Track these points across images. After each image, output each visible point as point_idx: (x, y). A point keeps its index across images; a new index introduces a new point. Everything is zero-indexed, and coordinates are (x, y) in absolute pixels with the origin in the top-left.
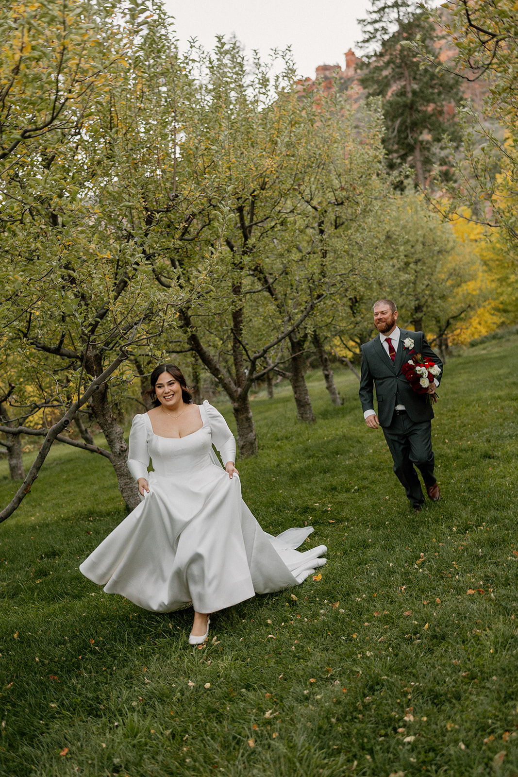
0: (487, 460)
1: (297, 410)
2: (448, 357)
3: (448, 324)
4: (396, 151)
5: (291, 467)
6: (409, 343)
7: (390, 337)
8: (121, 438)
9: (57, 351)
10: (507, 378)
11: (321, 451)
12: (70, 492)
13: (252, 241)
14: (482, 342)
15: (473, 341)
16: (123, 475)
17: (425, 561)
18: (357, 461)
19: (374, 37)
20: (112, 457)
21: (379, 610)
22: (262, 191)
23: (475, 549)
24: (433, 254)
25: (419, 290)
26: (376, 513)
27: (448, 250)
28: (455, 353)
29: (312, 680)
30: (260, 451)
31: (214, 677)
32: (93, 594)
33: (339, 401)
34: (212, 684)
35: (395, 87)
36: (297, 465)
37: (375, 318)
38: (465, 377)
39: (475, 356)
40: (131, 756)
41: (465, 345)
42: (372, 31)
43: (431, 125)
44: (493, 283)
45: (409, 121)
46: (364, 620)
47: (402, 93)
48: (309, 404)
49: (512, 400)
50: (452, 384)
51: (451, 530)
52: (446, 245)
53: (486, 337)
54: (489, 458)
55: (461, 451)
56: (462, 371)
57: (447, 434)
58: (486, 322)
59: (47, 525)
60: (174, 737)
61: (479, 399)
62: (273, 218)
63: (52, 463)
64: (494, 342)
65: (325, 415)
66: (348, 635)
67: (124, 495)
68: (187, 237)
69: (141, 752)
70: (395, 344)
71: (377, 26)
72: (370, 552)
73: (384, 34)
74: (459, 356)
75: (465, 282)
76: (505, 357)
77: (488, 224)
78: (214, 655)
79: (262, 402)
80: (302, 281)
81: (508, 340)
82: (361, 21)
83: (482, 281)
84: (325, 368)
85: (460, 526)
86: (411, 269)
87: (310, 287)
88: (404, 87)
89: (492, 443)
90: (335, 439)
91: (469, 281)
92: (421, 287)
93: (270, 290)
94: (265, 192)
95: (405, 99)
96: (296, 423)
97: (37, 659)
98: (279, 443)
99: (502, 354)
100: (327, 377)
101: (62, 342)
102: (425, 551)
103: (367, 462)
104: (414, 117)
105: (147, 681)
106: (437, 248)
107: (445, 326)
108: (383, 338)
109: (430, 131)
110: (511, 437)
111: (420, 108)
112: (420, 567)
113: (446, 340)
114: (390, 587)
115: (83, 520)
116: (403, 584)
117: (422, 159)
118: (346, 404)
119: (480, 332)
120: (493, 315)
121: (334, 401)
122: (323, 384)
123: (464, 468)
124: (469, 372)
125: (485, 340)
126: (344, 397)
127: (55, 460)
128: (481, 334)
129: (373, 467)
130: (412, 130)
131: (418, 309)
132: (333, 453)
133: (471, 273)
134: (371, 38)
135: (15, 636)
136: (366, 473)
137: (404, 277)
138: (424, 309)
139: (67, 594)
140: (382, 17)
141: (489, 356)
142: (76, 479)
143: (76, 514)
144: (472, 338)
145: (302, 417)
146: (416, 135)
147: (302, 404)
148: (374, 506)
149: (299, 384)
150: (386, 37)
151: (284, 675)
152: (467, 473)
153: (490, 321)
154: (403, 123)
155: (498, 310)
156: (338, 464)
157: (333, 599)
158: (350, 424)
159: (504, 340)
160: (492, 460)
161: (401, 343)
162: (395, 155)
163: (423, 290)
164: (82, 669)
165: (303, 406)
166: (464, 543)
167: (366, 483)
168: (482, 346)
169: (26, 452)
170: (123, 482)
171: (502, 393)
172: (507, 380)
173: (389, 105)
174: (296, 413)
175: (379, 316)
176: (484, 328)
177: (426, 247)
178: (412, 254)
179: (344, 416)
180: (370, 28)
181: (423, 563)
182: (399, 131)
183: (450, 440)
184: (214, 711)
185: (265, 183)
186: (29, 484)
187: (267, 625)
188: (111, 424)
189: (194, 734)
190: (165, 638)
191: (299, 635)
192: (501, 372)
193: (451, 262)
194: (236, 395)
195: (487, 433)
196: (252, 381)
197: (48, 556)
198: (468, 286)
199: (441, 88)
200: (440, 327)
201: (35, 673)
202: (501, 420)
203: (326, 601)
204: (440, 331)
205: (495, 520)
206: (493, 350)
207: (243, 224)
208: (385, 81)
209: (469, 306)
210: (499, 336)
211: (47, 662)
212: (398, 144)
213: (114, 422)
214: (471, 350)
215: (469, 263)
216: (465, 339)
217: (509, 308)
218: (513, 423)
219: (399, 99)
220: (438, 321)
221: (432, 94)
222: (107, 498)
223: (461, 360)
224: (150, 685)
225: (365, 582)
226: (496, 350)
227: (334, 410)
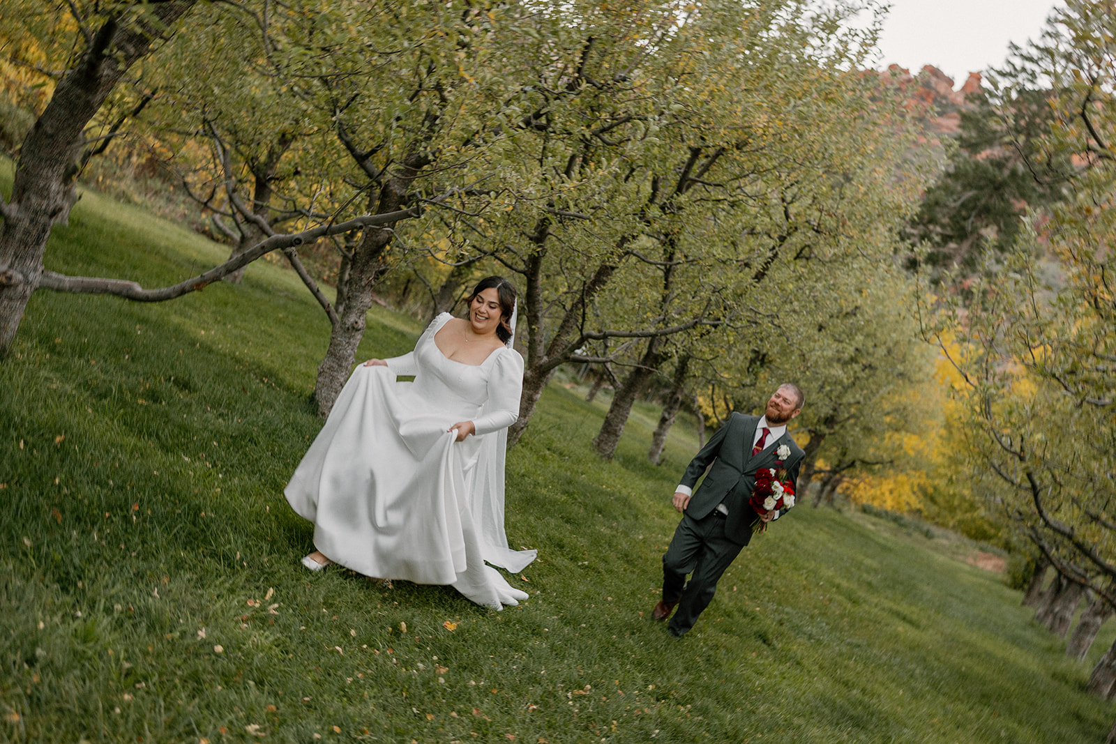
0: (760, 642)
1: (598, 433)
2: (825, 502)
3: (852, 465)
4: (943, 226)
5: (534, 487)
6: (784, 451)
7: (771, 429)
8: (363, 312)
9: (361, 159)
10: (868, 573)
11: (585, 496)
12: (271, 335)
13: (683, 198)
14: (878, 515)
15: (869, 506)
16: (335, 356)
17: (585, 696)
18: (614, 536)
19: (1015, 76)
20: (338, 326)
21: (483, 710)
22: (735, 149)
23: (652, 727)
24: (892, 372)
25: (844, 400)
26: (583, 607)
27: (913, 379)
28: (837, 503)
29: (337, 729)
30: (519, 447)
31: (233, 645)
32: (186, 459)
33: (657, 458)
34: (225, 651)
35: (996, 152)
36: (544, 491)
37: (773, 398)
38: (822, 536)
39: (857, 525)
40: (60, 660)
41: (856, 504)
42: (1018, 68)
43: (1006, 225)
44: (941, 457)
45: (983, 201)
46: (457, 708)
47: (999, 165)
48: (617, 436)
49: (850, 599)
50: (800, 534)
51: (646, 686)
52: (914, 372)
53: (886, 512)
54: (764, 642)
55: (740, 610)
56: (826, 529)
57: (743, 581)
58: (900, 496)
59: (210, 351)
60: (127, 675)
61: (815, 572)
62: (726, 189)
63: (280, 291)
64: (892, 525)
65: (628, 462)
66: (424, 711)
67: (320, 380)
68: (606, 136)
69: (75, 664)
70: (769, 441)
71: (1029, 65)
72: (535, 642)
73: (1029, 80)
74: (839, 511)
75: (907, 431)
76: (890, 550)
77: (966, 377)
78: (257, 622)
79: (575, 399)
80: (706, 286)
81: (909, 535)
82: (1014, 47)
83: (928, 444)
84: (669, 409)
85: (659, 688)
86: (852, 369)
87: (710, 300)
88: (1007, 159)
89: (784, 628)
90: (613, 494)
91: (914, 433)
92: (849, 398)
93: (668, 272)
94: (738, 152)
95: (997, 172)
96: (586, 446)
97: (57, 481)
98: (547, 452)
99: (890, 544)
100: (663, 421)
101: (374, 151)
102: (595, 686)
103: (624, 545)
104: (993, 201)
105: (155, 593)
106: (900, 368)
107: (845, 466)
108: (763, 423)
109: (1000, 231)
110: (810, 637)
111: (1006, 196)
112: (574, 700)
113: (839, 481)
114: (519, 695)
115: (255, 374)
116: (536, 703)
117: (966, 256)
118: (664, 468)
119: (885, 502)
120: (914, 493)
121: (652, 454)
122: (653, 424)
123: (725, 632)
124: (833, 536)
125: (884, 514)
126: (667, 458)
127: (287, 290)
128: (885, 505)
129: (626, 556)
130: (979, 215)
131: (829, 421)
132: (595, 506)
133: (922, 425)
134: (1010, 74)
135: (58, 439)
136: (612, 556)
137: (837, 371)
138: (837, 427)
139: (158, 437)
140: (1042, 59)
141: (872, 536)
142: (292, 327)
143: (254, 363)
144: (870, 503)
145: (599, 445)
146: (979, 224)
147: (610, 429)
148: (587, 596)
149: (622, 404)
150: (1029, 86)
151: (312, 700)
152: (723, 638)
153: (904, 497)
154: (976, 199)
155: (925, 493)
156: (589, 523)
157: (445, 661)
158: (645, 491)
159: (904, 530)
160: (765, 646)
161: (777, 444)
162: (939, 229)
163: (850, 405)
164: (96, 528)
165: (608, 432)
166: (646, 710)
167: (601, 566)
168: (874, 519)
169: (265, 259)
170: (329, 363)
171: (845, 584)
172: (865, 575)
173: (973, 166)
174: (594, 434)
175: (778, 401)
176: (893, 500)
177: (890, 358)
178: (868, 354)
179: (647, 479)
180: (1018, 62)
181: (581, 697)
182: (963, 205)
183: (740, 592)
184: (198, 681)
185: (746, 144)
186: (205, 281)
187: (346, 635)
188: (364, 287)
189: (153, 689)
190: (220, 564)
191: (369, 671)
192: (868, 561)
193: (909, 397)
194: (537, 362)
195: (787, 613)
196: (567, 359)
197: (176, 382)
198: (910, 439)
199: (1048, 191)
200: (840, 461)
201: (42, 494)
202: (816, 611)
203: (435, 658)
204: (838, 466)
205: (704, 711)
206: (883, 532)
207: (686, 173)
208: (991, 135)
209: (892, 462)
210: (902, 522)
211: (65, 491)
212: (950, 218)
213: (368, 288)
214: (859, 514)
215: (927, 412)
216: (861, 496)
217: (940, 500)
218: (827, 624)
219: (991, 168)
220: (844, 454)
221: (1034, 190)
222: (304, 371)
223: (837, 517)
224: (155, 599)
225: (498, 669)
226: (886, 535)
227: (642, 464)
